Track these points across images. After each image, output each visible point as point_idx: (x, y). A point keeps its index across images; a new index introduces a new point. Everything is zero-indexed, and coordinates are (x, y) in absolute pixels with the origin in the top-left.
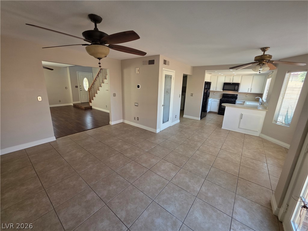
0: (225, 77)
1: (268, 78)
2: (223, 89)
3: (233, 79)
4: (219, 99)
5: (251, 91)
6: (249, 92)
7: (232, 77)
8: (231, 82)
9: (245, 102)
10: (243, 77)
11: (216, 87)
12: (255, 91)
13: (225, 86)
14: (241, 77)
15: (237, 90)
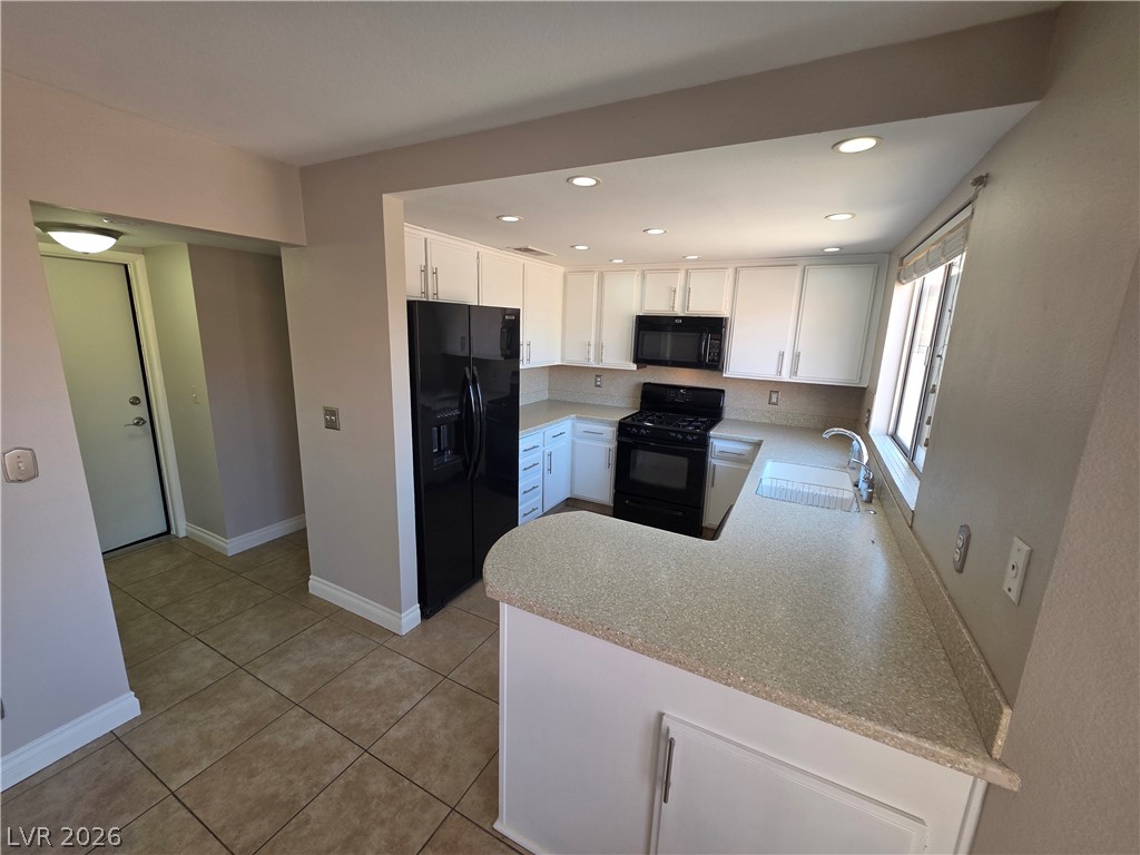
0: (644, 277)
1: (900, 279)
2: (640, 359)
3: (687, 291)
4: (611, 424)
5: (794, 372)
6: (786, 377)
7: (681, 276)
8: (679, 311)
9: (758, 445)
10: (742, 273)
11: (600, 347)
12: (821, 368)
13: (649, 337)
14: (731, 278)
15: (715, 363)
